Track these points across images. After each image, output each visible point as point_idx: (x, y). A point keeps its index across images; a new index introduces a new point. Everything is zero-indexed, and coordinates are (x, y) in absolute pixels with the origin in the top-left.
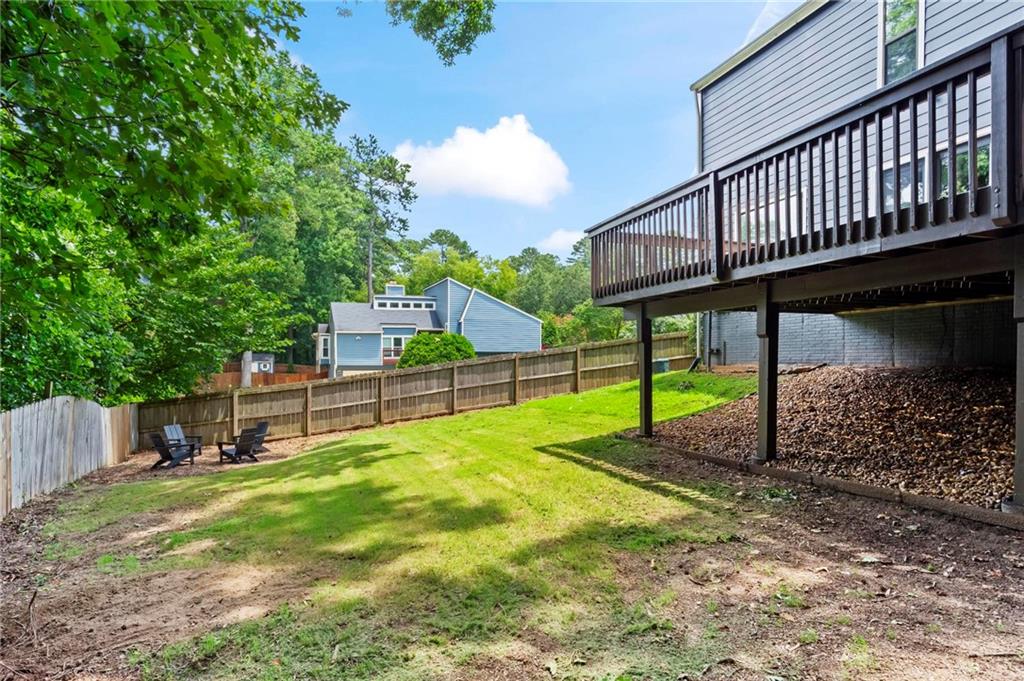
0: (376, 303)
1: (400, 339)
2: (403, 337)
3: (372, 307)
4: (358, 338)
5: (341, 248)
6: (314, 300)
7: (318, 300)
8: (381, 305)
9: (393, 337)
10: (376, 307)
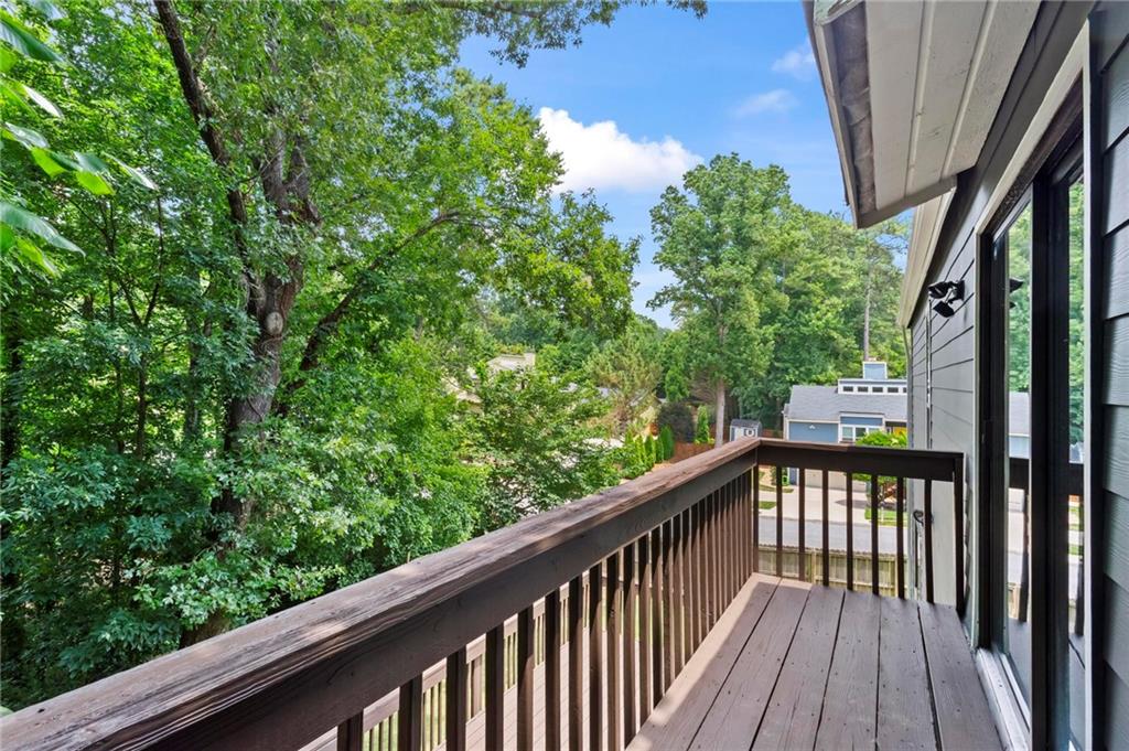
0: (841, 387)
1: (864, 429)
2: (867, 427)
3: (836, 391)
4: (812, 427)
5: (825, 318)
6: (797, 373)
7: (801, 372)
8: (846, 389)
9: (854, 427)
10: (841, 391)
